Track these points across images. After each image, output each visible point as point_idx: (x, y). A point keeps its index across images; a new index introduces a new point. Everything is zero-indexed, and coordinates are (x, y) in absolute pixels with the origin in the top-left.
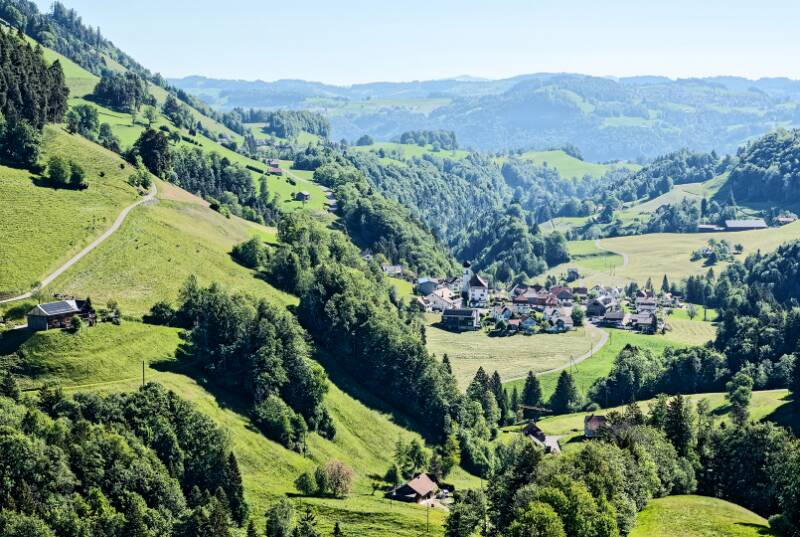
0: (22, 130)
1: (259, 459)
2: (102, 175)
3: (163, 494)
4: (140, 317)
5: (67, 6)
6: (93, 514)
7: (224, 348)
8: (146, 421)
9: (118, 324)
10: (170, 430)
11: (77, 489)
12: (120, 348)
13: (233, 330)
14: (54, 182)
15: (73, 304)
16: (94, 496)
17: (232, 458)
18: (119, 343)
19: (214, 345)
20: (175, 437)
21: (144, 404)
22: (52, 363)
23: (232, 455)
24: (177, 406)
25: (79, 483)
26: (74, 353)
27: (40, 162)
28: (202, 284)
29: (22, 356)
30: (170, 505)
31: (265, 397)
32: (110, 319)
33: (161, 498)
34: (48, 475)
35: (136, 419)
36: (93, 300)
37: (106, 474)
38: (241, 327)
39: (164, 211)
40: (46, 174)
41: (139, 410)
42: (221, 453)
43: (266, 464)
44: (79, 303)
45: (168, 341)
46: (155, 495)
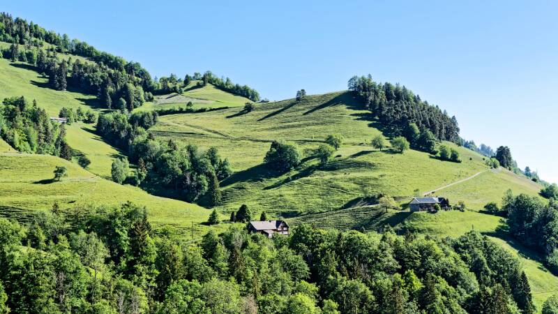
0: (426, 134)
1: (547, 284)
2: (471, 159)
3: (461, 280)
4: (478, 210)
6: (406, 286)
7: (526, 225)
8: (467, 251)
9: (463, 211)
10: (481, 256)
11: (399, 271)
12: (463, 223)
14: (443, 158)
15: (436, 200)
16: (408, 275)
17: (523, 275)
18: (463, 220)
19: (521, 223)
20: (485, 261)
21: (467, 241)
22: (421, 227)
23: (523, 273)
24: (489, 245)
25: (400, 267)
26: (434, 223)
27: (435, 150)
28: (515, 194)
29: (404, 224)
30: (465, 286)
31: (552, 251)
32: (458, 209)
33: (460, 282)
34: (376, 259)
35: (460, 249)
36: (449, 200)
37: (422, 264)
38: (537, 212)
39: (503, 175)
40: (438, 155)
41: (462, 244)
42: (516, 272)
43: (552, 288)
44: (440, 199)
45: (494, 223)
46: (454, 280)
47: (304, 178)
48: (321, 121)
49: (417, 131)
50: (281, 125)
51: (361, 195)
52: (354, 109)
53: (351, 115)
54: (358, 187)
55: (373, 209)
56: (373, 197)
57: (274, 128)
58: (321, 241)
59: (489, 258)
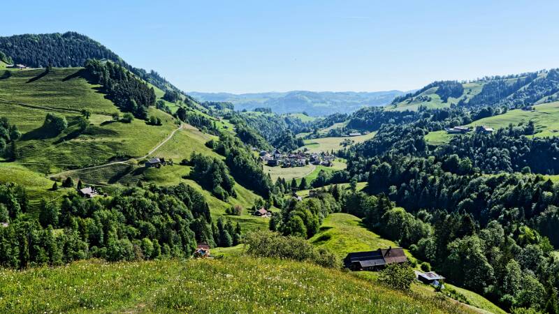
0: (142, 108)
1: (215, 204)
2: (166, 121)
4: (179, 163)
5: (155, 71)
6: (166, 221)
7: (204, 172)
8: (181, 194)
9: (172, 165)
10: (188, 196)
11: (162, 214)
12: (173, 173)
13: (206, 166)
14: (152, 123)
16: (166, 216)
17: (207, 204)
18: (173, 171)
19: (201, 171)
21: (180, 189)
22: (153, 177)
24: (190, 189)
26: (159, 174)
27: (148, 118)
28: (197, 153)
29: (144, 175)
30: (189, 218)
31: (216, 186)
32: (170, 164)
34: (152, 210)
35: (178, 193)
36: (165, 158)
37: (169, 209)
39: (185, 132)
40: (150, 121)
42: (203, 203)
43: (217, 206)
44: (160, 159)
45: (187, 170)
46: (184, 215)
47: (72, 140)
48: (70, 93)
49: (136, 105)
50: (40, 92)
51: (114, 155)
52: (92, 84)
53: (92, 88)
54: (111, 149)
55: (123, 165)
56: (122, 157)
57: (35, 96)
58: (126, 203)
59: (191, 197)
